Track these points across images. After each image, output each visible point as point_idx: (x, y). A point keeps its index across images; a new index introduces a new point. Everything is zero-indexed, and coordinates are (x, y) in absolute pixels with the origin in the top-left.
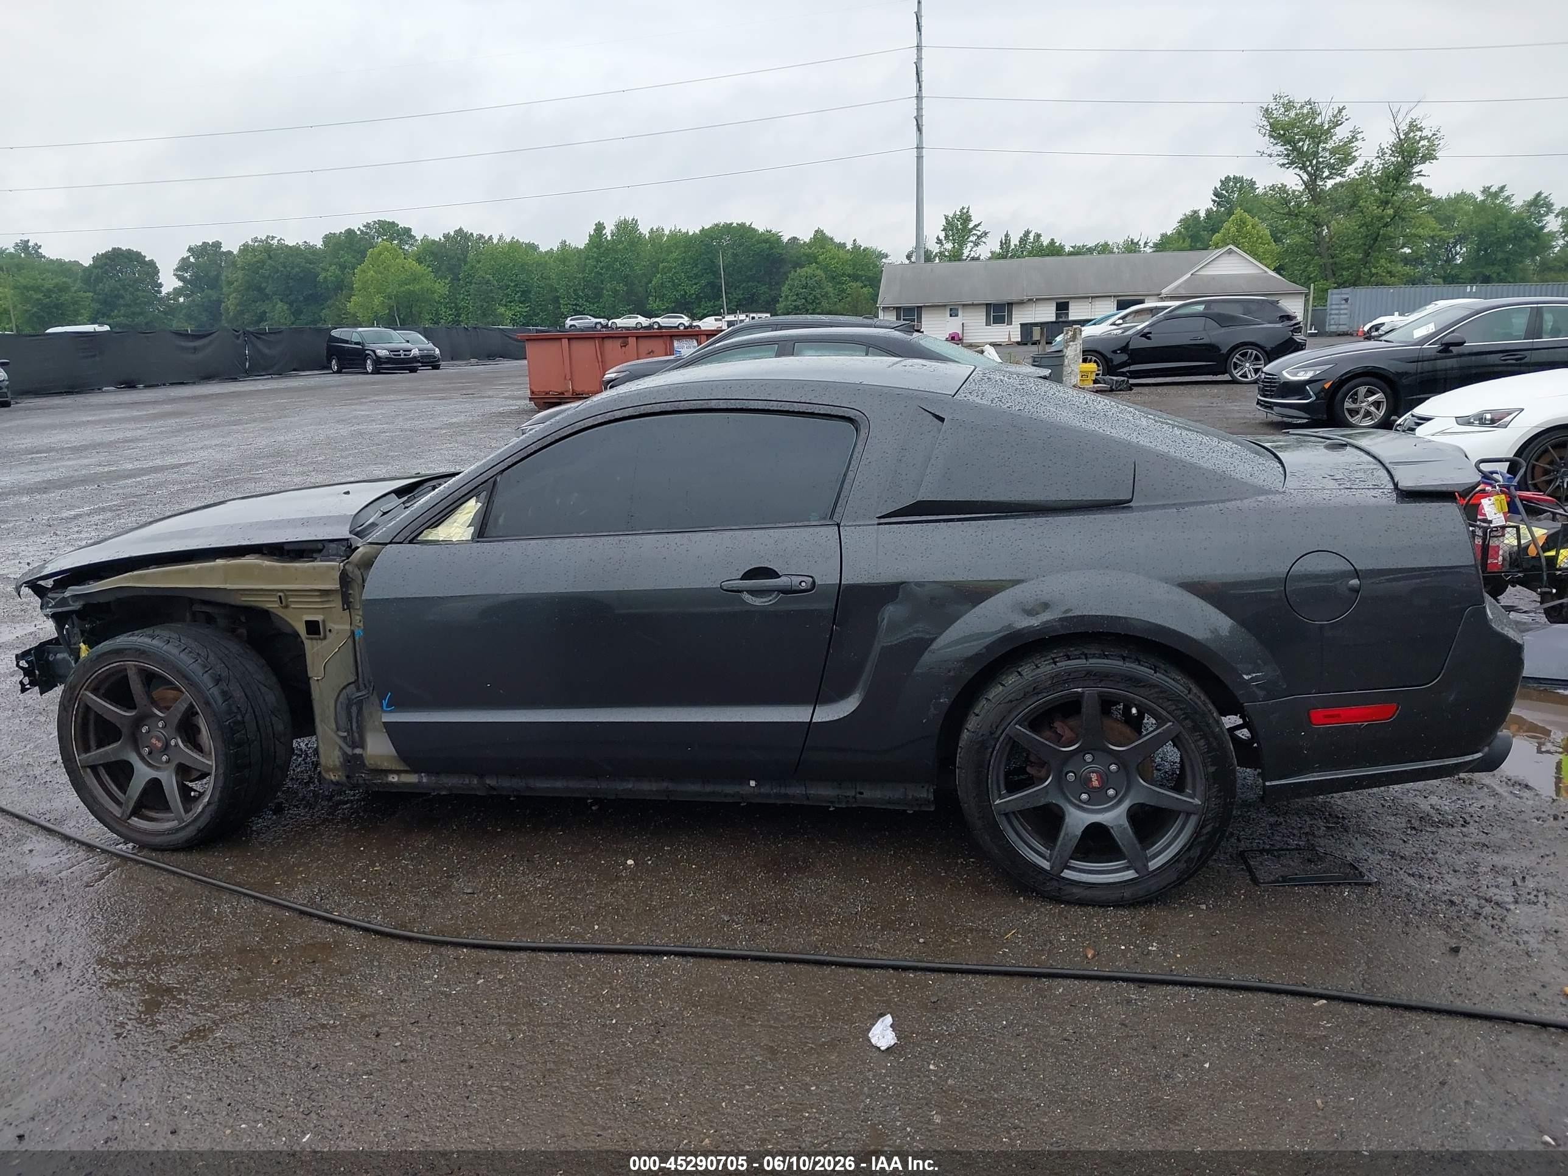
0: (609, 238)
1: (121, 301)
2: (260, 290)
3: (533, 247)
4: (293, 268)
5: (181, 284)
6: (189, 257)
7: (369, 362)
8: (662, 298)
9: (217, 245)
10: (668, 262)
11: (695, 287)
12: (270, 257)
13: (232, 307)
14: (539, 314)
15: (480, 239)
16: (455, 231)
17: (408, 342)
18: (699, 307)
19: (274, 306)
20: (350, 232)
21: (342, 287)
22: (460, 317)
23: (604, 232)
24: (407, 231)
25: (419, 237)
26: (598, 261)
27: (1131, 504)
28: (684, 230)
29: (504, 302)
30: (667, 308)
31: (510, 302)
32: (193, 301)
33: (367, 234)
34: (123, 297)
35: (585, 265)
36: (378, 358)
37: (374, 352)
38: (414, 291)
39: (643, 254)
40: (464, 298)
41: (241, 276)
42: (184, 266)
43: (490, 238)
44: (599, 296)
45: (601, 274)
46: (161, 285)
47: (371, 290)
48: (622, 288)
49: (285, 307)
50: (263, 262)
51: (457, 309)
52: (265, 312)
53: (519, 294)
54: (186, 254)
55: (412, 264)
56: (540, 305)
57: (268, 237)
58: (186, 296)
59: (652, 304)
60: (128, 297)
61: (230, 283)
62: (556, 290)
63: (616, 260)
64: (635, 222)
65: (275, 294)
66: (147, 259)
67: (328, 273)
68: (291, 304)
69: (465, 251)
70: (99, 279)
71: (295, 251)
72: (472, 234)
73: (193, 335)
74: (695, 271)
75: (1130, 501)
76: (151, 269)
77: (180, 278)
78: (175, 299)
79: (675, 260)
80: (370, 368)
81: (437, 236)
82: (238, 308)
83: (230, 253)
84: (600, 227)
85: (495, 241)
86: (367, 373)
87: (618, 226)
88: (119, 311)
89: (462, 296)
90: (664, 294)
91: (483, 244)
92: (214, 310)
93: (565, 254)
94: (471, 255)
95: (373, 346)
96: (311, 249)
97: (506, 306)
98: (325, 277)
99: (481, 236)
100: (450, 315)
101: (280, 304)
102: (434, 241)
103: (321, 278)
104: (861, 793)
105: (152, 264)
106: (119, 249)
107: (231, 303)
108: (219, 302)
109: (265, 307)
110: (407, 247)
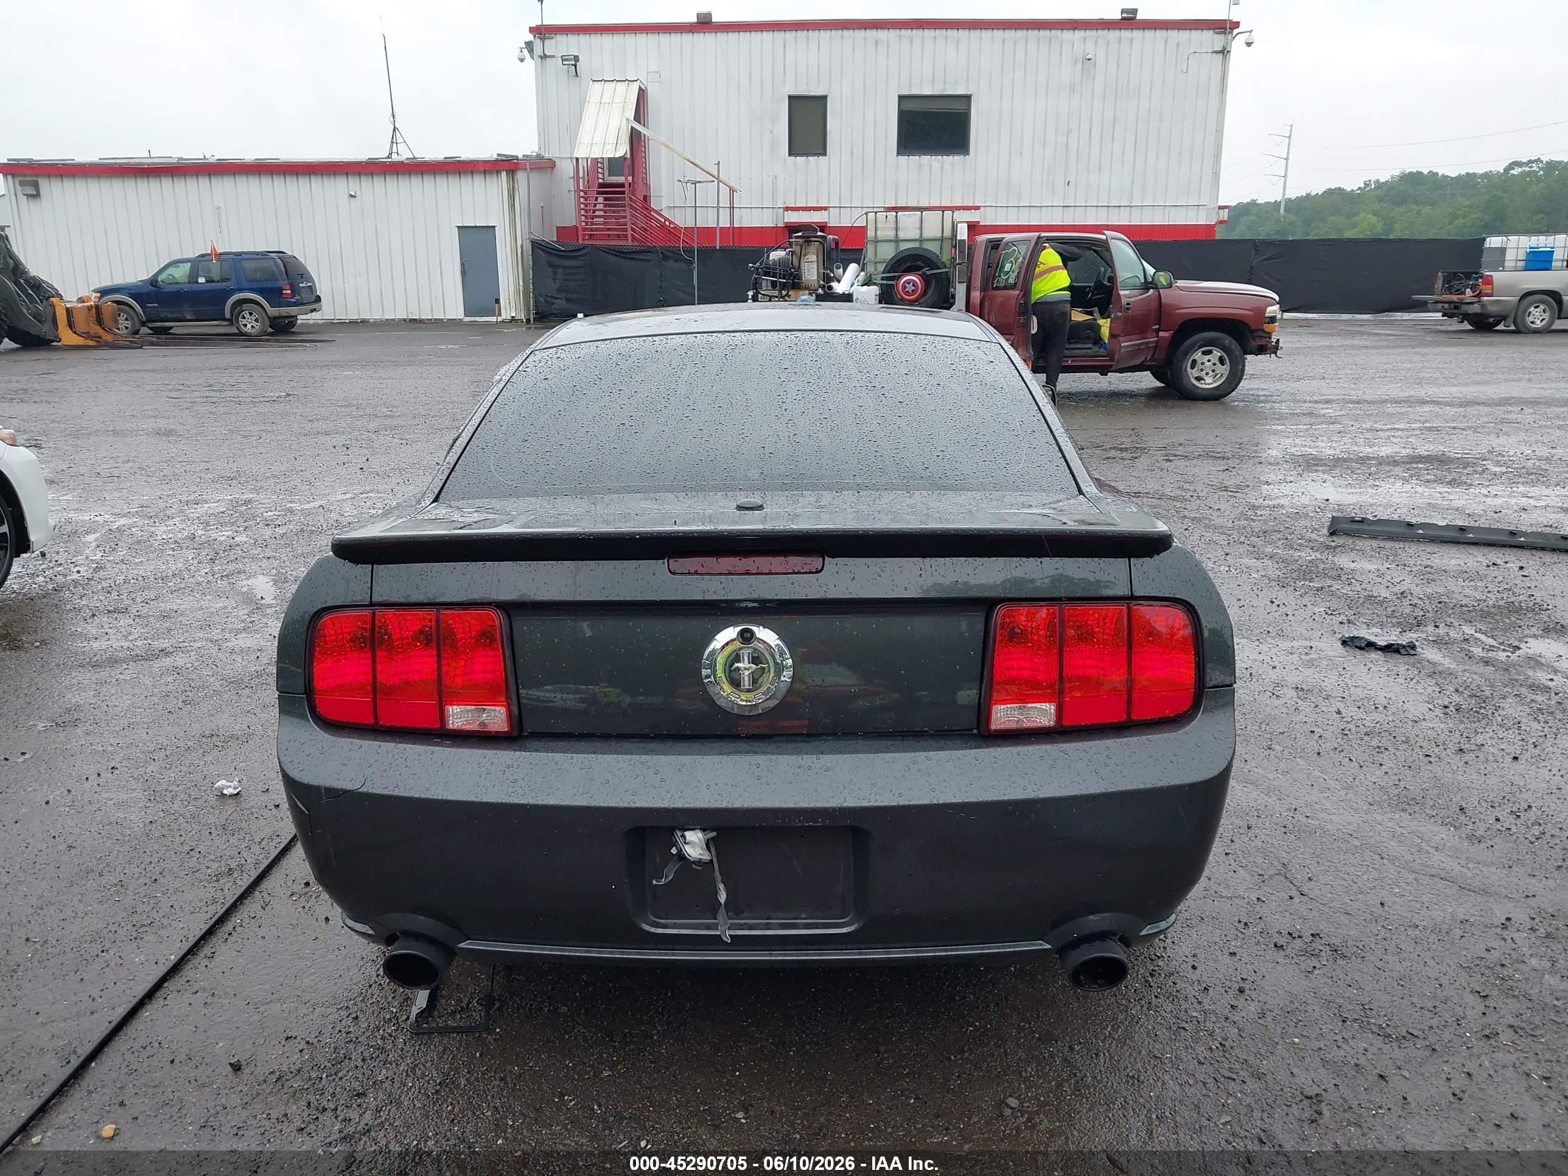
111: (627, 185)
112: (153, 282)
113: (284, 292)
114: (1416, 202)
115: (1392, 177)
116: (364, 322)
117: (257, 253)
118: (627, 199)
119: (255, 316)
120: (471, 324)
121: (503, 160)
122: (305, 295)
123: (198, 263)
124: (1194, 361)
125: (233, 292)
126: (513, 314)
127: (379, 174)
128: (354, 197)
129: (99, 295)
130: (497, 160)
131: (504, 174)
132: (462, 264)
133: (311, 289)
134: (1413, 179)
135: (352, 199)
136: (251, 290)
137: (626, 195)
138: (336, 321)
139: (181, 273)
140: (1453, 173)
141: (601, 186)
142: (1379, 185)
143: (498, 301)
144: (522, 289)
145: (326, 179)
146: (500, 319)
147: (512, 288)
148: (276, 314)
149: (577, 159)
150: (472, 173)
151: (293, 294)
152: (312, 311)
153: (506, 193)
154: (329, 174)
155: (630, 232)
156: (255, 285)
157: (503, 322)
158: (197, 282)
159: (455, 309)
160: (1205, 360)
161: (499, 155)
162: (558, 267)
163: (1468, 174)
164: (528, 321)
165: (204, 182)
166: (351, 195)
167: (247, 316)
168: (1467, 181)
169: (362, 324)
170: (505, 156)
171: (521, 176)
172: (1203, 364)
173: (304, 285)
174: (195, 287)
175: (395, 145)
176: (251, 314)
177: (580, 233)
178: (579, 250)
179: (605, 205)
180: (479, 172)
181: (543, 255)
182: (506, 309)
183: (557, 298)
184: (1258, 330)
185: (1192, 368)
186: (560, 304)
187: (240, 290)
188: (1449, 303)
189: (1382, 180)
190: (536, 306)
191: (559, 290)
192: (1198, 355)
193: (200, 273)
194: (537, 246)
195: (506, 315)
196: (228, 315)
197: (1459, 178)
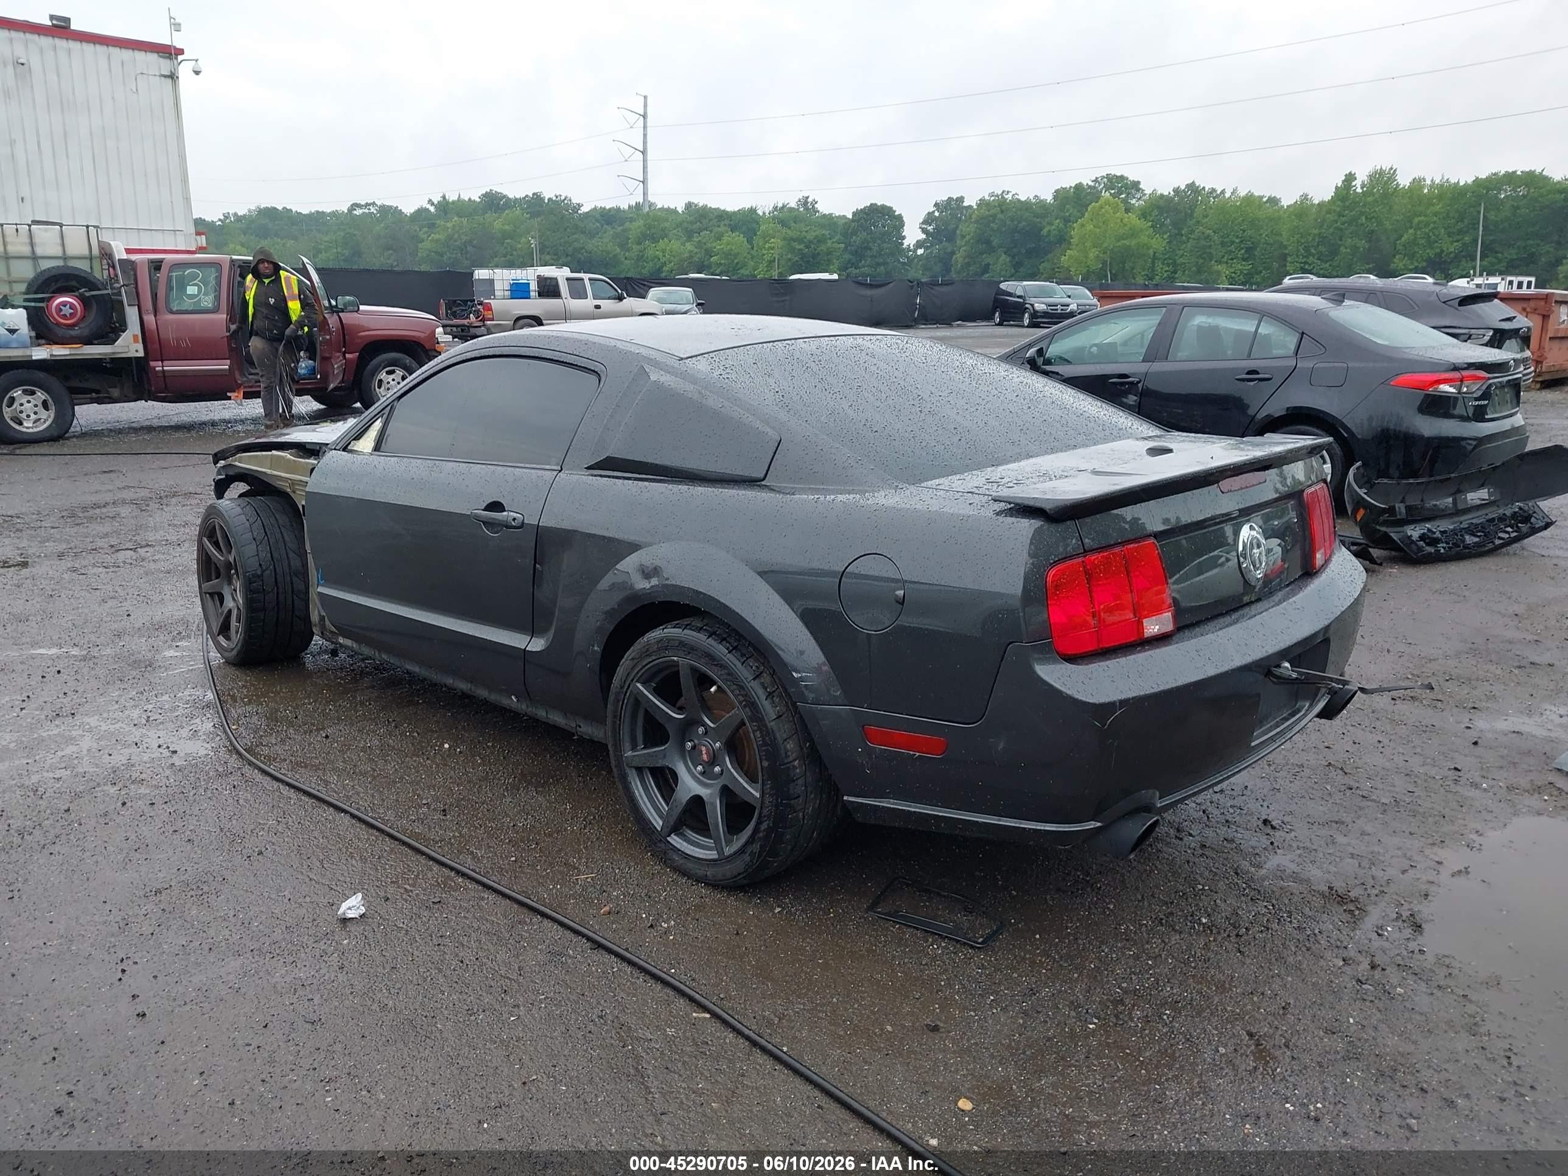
0: (1359, 190)
1: (869, 253)
2: (988, 242)
3: (1273, 201)
4: (1020, 222)
5: (924, 236)
6: (934, 212)
7: (1026, 315)
8: (1412, 256)
9: (961, 199)
10: (1426, 216)
11: (1455, 244)
12: (1002, 212)
13: (960, 260)
14: (1261, 272)
15: (1211, 193)
16: (1187, 186)
17: (1069, 297)
18: (1458, 267)
19: (998, 259)
20: (1079, 187)
21: (1062, 240)
22: (1176, 273)
23: (1354, 184)
24: (1136, 185)
25: (1148, 191)
26: (1340, 215)
27: (763, 483)
28: (1453, 180)
29: (1225, 259)
30: (1416, 267)
31: (1232, 259)
32: (931, 253)
33: (1094, 187)
34: (871, 249)
35: (1324, 220)
36: (1036, 312)
37: (1032, 305)
38: (1130, 246)
39: (1395, 207)
40: (1183, 255)
41: (973, 229)
42: (929, 219)
43: (1223, 192)
44: (1334, 252)
45: (1341, 229)
46: (904, 238)
47: (1088, 244)
48: (1363, 244)
49: (1008, 260)
50: (994, 216)
51: (1175, 264)
52: (988, 264)
53: (1243, 251)
54: (932, 209)
55: (1133, 219)
56: (1264, 263)
57: (1003, 192)
58: (926, 248)
59: (1398, 263)
60: (875, 248)
61: (964, 237)
62: (1285, 247)
63: (1362, 213)
64: (1393, 173)
65: (1000, 246)
66: (896, 213)
67: (1051, 228)
68: (1013, 257)
69: (1193, 205)
70: (855, 233)
71: (1026, 206)
72: (1204, 188)
73: (870, 285)
74: (1460, 225)
75: (764, 479)
76: (898, 222)
77: (924, 231)
78: (915, 251)
79: (1436, 214)
80: (1026, 322)
81: (1166, 190)
82: (966, 261)
83: (970, 207)
84: (1350, 178)
85: (1227, 195)
86: (1023, 326)
87: (1371, 177)
88: (866, 261)
89: (1181, 252)
90: (1415, 252)
91: (1214, 198)
92: (946, 261)
93: (1302, 208)
94: (1198, 212)
95: (1032, 300)
96: (1042, 204)
97: (1227, 263)
98: (1049, 231)
99: (1214, 190)
100: (1166, 271)
101: (1004, 257)
102: (1162, 196)
103: (1045, 232)
104: (580, 727)
105: (900, 217)
106: (876, 204)
107: (959, 257)
108: (953, 253)
109: (987, 259)
110: (1133, 201)
114: (277, 235)
115: (249, 211)
124: (381, 381)
134: (269, 214)
140: (305, 211)
142: (239, 219)
160: (390, 380)
163: (318, 212)
168: (318, 218)
172: (388, 383)
184: (430, 350)
185: (379, 387)
188: (457, 326)
189: (240, 213)
192: (383, 375)
197: (310, 215)
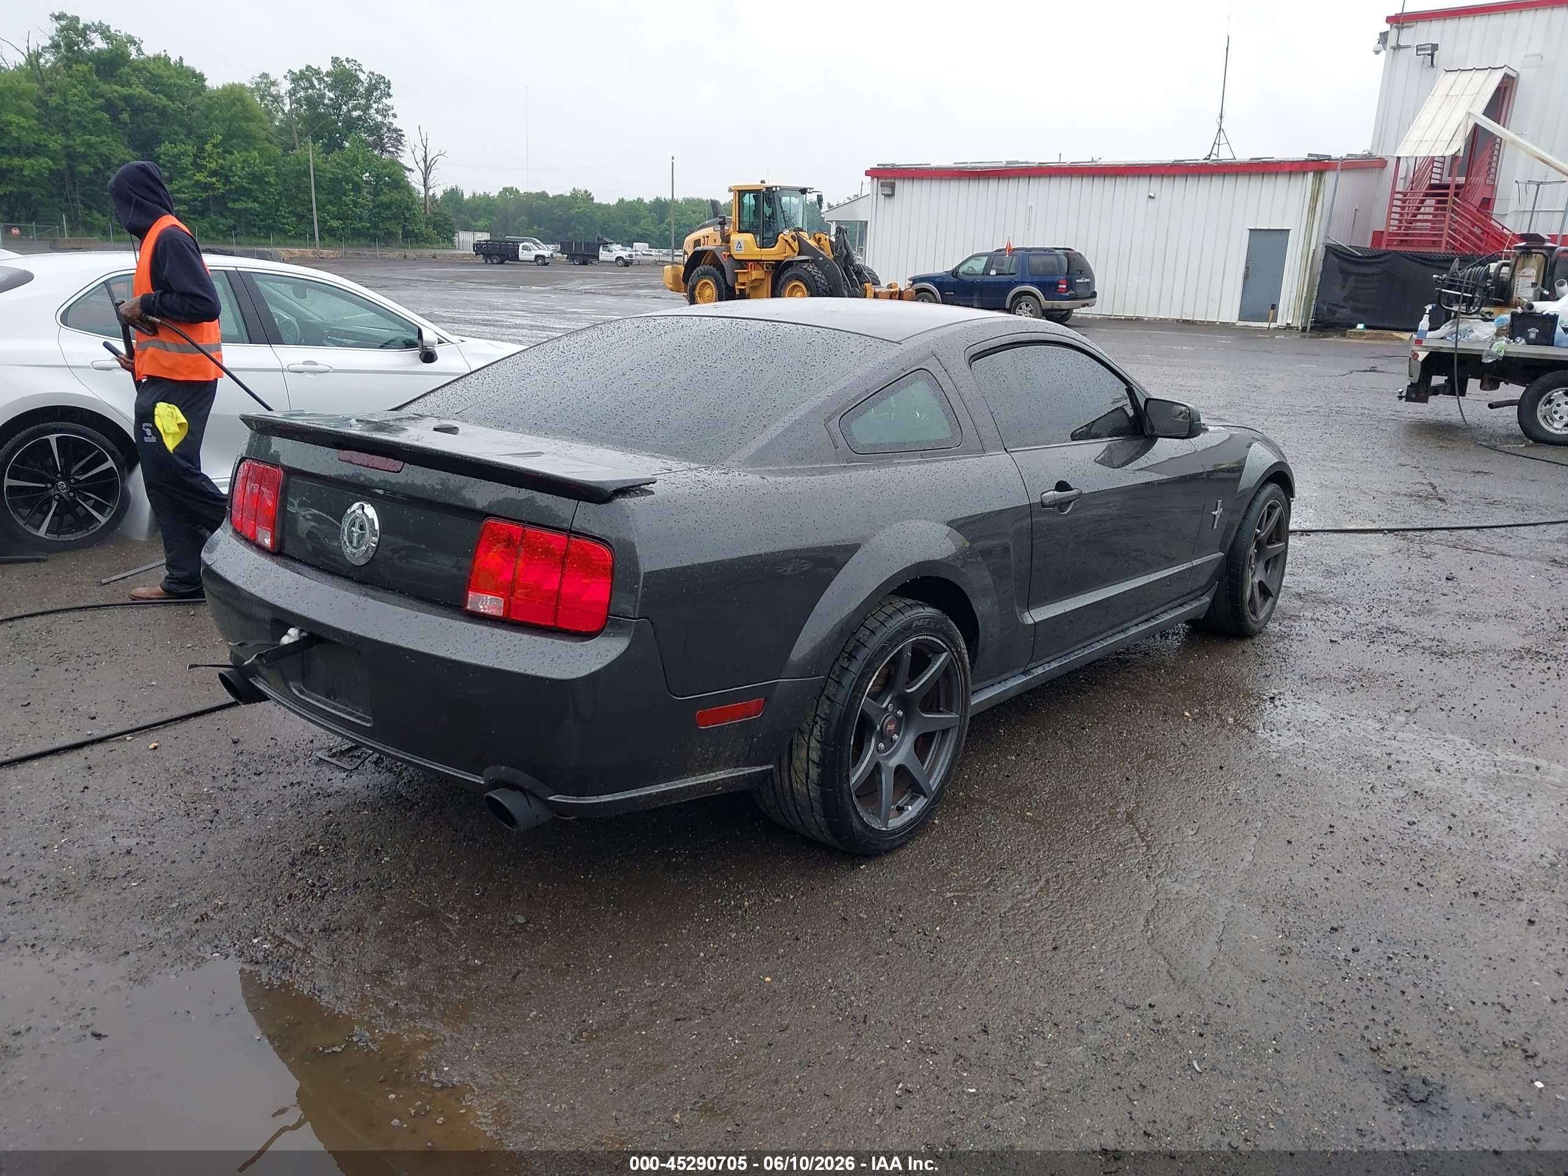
111: (1452, 187)
112: (954, 273)
113: (1060, 286)
116: (1139, 319)
117: (1045, 250)
118: (1450, 203)
119: (1031, 307)
120: (1242, 328)
121: (1313, 161)
122: (1080, 291)
123: (993, 258)
125: (1017, 284)
126: (1290, 322)
127: (1181, 176)
128: (1153, 198)
129: (911, 282)
130: (1307, 161)
131: (1310, 175)
132: (1247, 268)
133: (1089, 285)
135: (1151, 201)
136: (1032, 283)
137: (1449, 198)
138: (1112, 317)
139: (979, 266)
141: (1432, 187)
143: (1274, 307)
144: (1304, 295)
145: (1130, 180)
146: (1273, 325)
147: (1294, 295)
148: (1049, 307)
149: (1399, 158)
150: (1277, 173)
151: (1067, 290)
152: (1084, 306)
153: (1308, 195)
154: (1134, 176)
155: (1445, 238)
156: (1036, 280)
157: (1277, 328)
158: (989, 274)
159: (1230, 313)
161: (1310, 155)
162: (1350, 273)
164: (1304, 329)
165: (1023, 183)
166: (1150, 197)
167: (1024, 307)
169: (1137, 321)
170: (1316, 155)
171: (1329, 178)
173: (1081, 281)
174: (987, 279)
175: (1216, 146)
176: (1027, 305)
177: (1385, 237)
178: (1380, 256)
179: (1437, 209)
180: (1284, 173)
181: (1336, 260)
182: (1283, 316)
183: (1342, 307)
186: (1343, 313)
187: (1023, 283)
190: (1316, 314)
191: (1345, 299)
193: (994, 266)
194: (1332, 251)
195: (1281, 322)
196: (1008, 306)
